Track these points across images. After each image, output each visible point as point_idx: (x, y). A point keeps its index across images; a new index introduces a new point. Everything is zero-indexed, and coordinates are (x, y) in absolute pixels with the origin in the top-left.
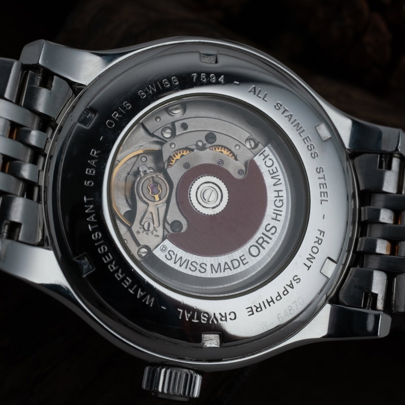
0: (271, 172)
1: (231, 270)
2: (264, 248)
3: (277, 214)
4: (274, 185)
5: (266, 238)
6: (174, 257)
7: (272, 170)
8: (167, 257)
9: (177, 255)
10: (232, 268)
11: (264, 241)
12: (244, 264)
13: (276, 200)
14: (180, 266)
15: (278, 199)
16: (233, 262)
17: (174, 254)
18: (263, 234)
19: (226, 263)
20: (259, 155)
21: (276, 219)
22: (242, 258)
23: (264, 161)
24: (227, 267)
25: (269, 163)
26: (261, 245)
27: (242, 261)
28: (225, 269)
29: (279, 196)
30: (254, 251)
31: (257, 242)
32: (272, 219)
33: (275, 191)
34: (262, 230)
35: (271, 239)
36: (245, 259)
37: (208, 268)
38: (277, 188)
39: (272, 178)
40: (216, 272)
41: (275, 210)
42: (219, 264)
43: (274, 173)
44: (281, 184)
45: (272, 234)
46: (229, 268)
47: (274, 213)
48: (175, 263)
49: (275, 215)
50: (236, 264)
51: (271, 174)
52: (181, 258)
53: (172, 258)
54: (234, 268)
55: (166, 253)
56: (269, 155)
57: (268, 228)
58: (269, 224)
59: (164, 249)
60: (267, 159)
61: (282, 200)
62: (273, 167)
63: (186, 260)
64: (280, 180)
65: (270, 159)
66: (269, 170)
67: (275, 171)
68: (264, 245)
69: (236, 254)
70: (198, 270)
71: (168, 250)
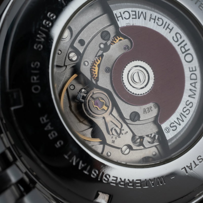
0: (134, 17)
1: (196, 82)
2: (189, 50)
3: (168, 27)
4: (145, 19)
5: (182, 45)
6: (175, 124)
7: (133, 15)
8: (174, 129)
9: (175, 121)
10: (196, 81)
11: (184, 47)
12: (196, 70)
13: (157, 23)
14: (183, 121)
15: (156, 21)
16: (192, 78)
17: (173, 123)
18: (179, 45)
19: (191, 84)
20: (118, 21)
21: (171, 30)
22: (191, 70)
23: (124, 18)
24: (193, 85)
25: (127, 15)
26: (186, 51)
27: (193, 71)
28: (195, 87)
29: (155, 20)
30: (189, 58)
31: (183, 53)
32: (170, 32)
33: (150, 21)
34: (175, 45)
35: (184, 41)
36: (192, 68)
37: (191, 100)
38: (148, 18)
39: (139, 18)
40: (195, 94)
41: (164, 28)
42: (190, 90)
43: (136, 15)
44: (146, 13)
45: (181, 38)
46: (195, 83)
47: (166, 29)
48: (180, 125)
49: (168, 29)
50: (193, 77)
51: (136, 18)
52: (178, 118)
53: (176, 126)
54: (196, 79)
55: (171, 129)
56: (120, 13)
57: (176, 40)
58: (173, 37)
59: (167, 130)
60: (123, 16)
61: (158, 18)
62: (131, 13)
63: (180, 115)
64: (142, 12)
65: (124, 13)
66: (133, 18)
67: (134, 13)
68: (187, 48)
69: (187, 73)
70: (190, 109)
71: (169, 127)
